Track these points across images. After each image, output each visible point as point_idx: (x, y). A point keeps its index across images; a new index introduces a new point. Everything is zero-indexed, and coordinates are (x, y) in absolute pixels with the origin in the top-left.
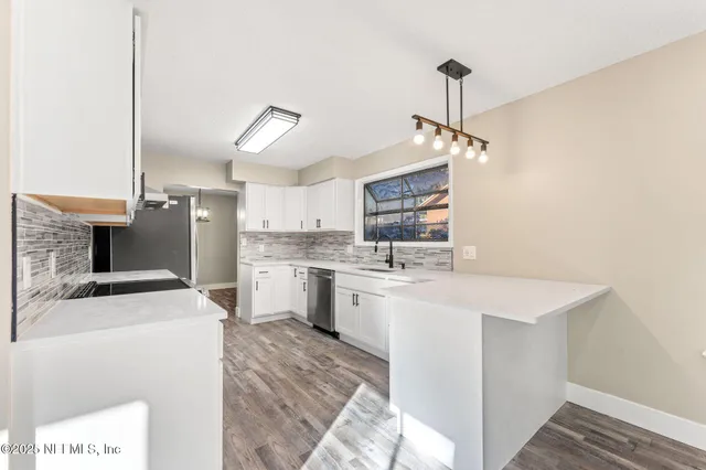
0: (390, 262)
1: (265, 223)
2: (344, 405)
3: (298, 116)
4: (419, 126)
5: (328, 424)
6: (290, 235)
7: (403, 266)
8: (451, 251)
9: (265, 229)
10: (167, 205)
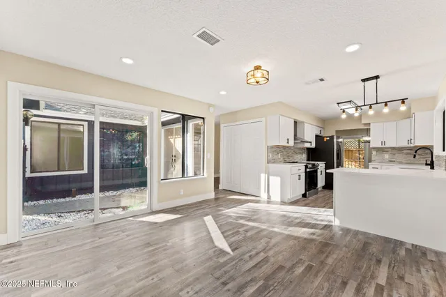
0: (431, 165)
1: (383, 143)
9: (383, 146)
10: (325, 139)
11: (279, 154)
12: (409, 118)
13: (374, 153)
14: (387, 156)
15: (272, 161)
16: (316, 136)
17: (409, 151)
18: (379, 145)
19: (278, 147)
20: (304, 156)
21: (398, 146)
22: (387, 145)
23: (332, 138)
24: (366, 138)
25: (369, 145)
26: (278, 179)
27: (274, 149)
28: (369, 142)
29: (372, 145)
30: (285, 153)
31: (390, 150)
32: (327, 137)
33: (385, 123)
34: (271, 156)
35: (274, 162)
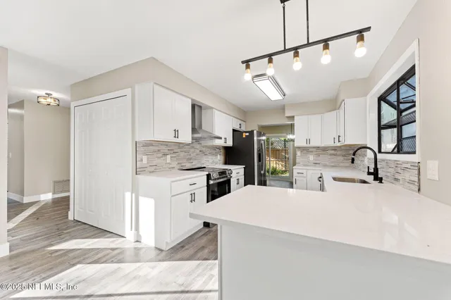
0: (376, 175)
1: (308, 141)
4: (248, 67)
6: (334, 149)
7: (381, 180)
8: (418, 167)
9: (308, 145)
10: (244, 135)
11: (169, 157)
12: (335, 110)
13: (299, 153)
14: (311, 158)
15: (151, 169)
16: (234, 131)
17: (333, 152)
18: (303, 144)
21: (323, 145)
22: (313, 144)
23: (251, 133)
24: (290, 137)
25: (294, 145)
27: (153, 148)
28: (293, 140)
29: (296, 144)
30: (182, 154)
31: (315, 150)
32: (246, 132)
33: (309, 116)
34: (145, 161)
35: (154, 170)
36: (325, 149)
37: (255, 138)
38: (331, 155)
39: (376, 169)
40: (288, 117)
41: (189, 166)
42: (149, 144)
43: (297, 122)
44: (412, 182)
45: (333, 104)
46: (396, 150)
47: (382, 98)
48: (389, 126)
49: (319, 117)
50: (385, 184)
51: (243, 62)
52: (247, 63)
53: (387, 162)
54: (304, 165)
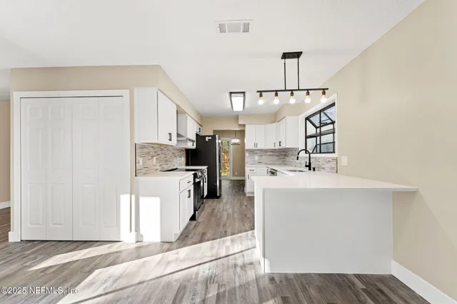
0: (309, 166)
1: (256, 145)
2: (246, 231)
3: (244, 93)
4: (261, 95)
5: (233, 234)
6: (273, 151)
7: (314, 169)
8: (336, 160)
9: (255, 148)
10: (207, 139)
11: (155, 158)
12: (274, 122)
13: (247, 154)
14: (256, 158)
15: (144, 170)
16: (197, 134)
18: (252, 147)
19: (153, 145)
20: (183, 160)
21: (266, 148)
22: (259, 147)
23: (214, 137)
24: (235, 141)
25: (244, 147)
26: (155, 202)
27: (145, 150)
29: (247, 147)
30: (162, 156)
31: (259, 151)
32: (209, 136)
33: (257, 126)
34: (141, 163)
35: (147, 171)
36: (266, 151)
37: (217, 141)
38: (270, 155)
39: (310, 163)
40: (240, 125)
41: (166, 167)
42: (143, 146)
43: (248, 129)
44: (332, 168)
45: (274, 117)
46: (315, 151)
47: (307, 119)
48: (311, 137)
49: (263, 126)
50: (316, 171)
51: (258, 92)
52: (261, 93)
53: (316, 158)
54: (251, 164)
